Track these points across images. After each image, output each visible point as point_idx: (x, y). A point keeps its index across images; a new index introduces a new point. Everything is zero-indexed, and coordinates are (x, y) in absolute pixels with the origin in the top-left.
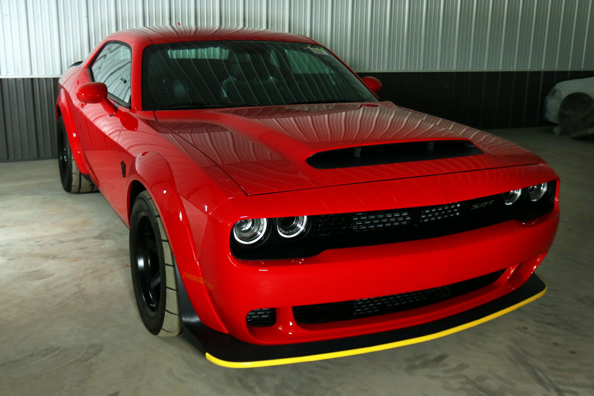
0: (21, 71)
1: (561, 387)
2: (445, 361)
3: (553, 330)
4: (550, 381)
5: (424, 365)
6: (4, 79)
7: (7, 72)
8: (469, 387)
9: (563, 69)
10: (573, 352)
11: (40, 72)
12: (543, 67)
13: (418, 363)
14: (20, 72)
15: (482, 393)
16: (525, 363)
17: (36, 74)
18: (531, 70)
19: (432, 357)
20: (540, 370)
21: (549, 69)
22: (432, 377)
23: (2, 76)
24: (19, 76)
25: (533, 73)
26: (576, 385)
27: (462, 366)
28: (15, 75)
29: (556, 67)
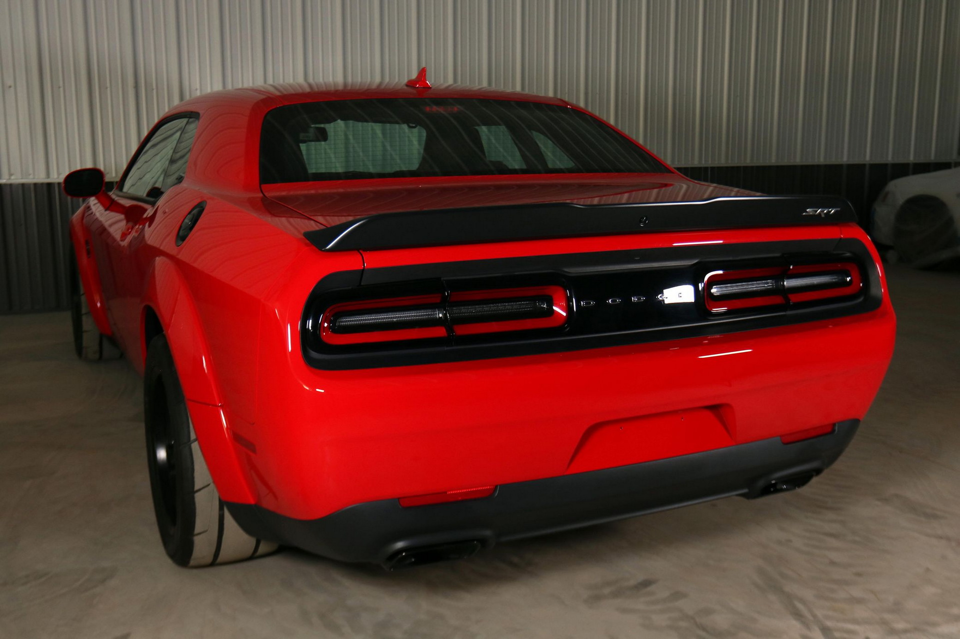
0: (31, 171)
1: (829, 624)
2: (652, 588)
3: (834, 542)
4: (814, 616)
5: (616, 594)
6: (5, 185)
7: (11, 175)
8: (683, 624)
9: (901, 160)
10: (859, 575)
11: (61, 174)
12: (868, 158)
13: (607, 591)
14: (30, 175)
15: (703, 634)
16: (778, 590)
17: (56, 176)
18: (848, 163)
19: (632, 582)
20: (802, 601)
21: (878, 160)
22: (624, 611)
23: (3, 181)
24: (30, 180)
25: (851, 167)
26: (856, 621)
27: (677, 595)
28: (22, 178)
29: (889, 158)
